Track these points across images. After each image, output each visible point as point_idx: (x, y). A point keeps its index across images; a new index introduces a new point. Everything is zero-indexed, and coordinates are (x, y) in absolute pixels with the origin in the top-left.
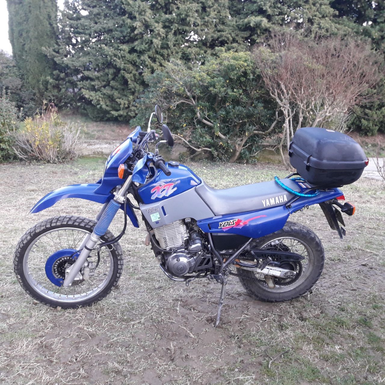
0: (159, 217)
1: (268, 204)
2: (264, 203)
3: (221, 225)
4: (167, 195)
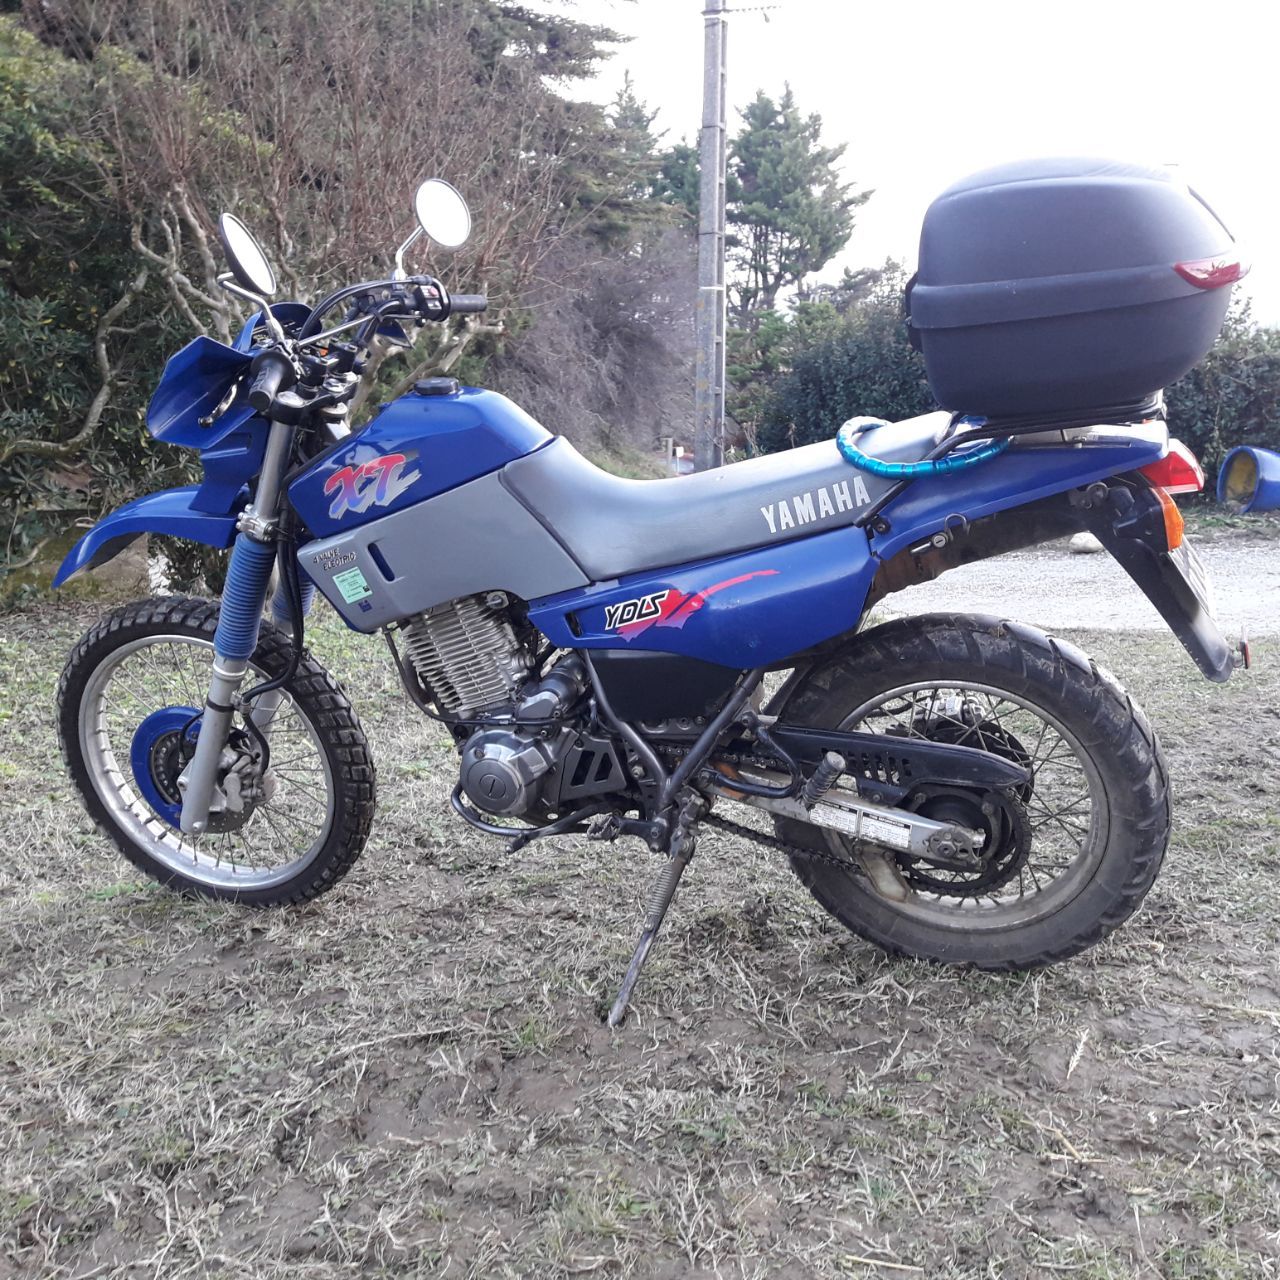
0: (365, 584)
1: (786, 520)
2: (769, 517)
3: (611, 616)
4: (385, 502)
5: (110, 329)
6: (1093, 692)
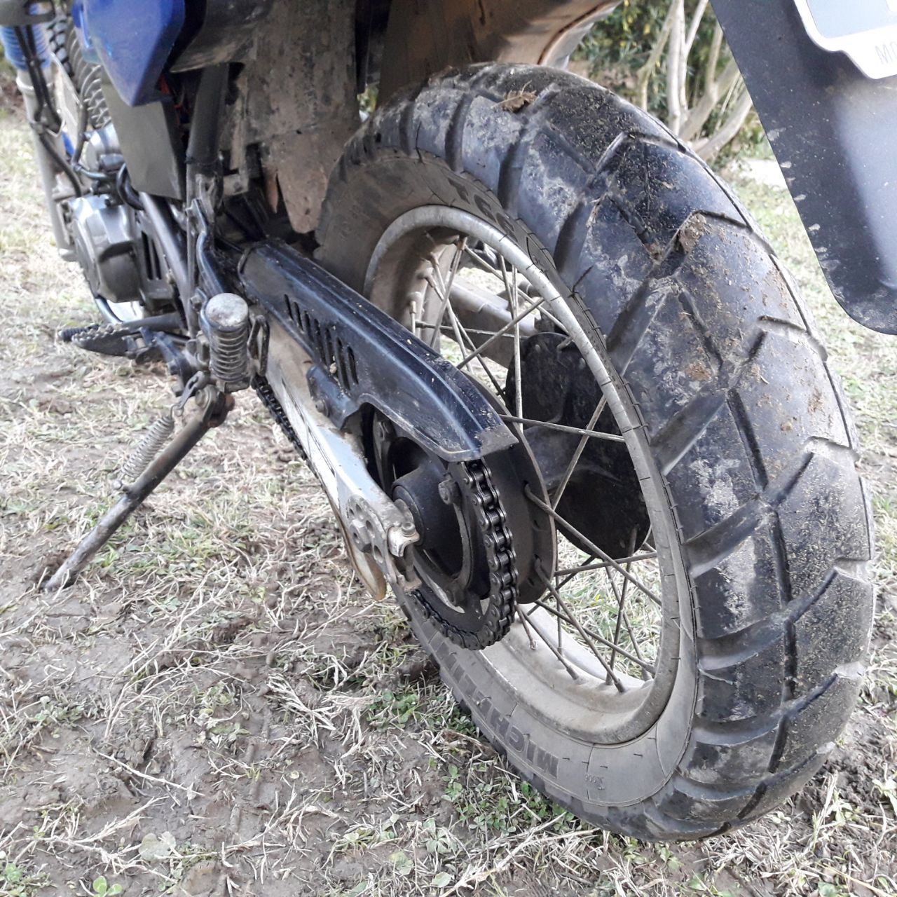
6: (642, 293)
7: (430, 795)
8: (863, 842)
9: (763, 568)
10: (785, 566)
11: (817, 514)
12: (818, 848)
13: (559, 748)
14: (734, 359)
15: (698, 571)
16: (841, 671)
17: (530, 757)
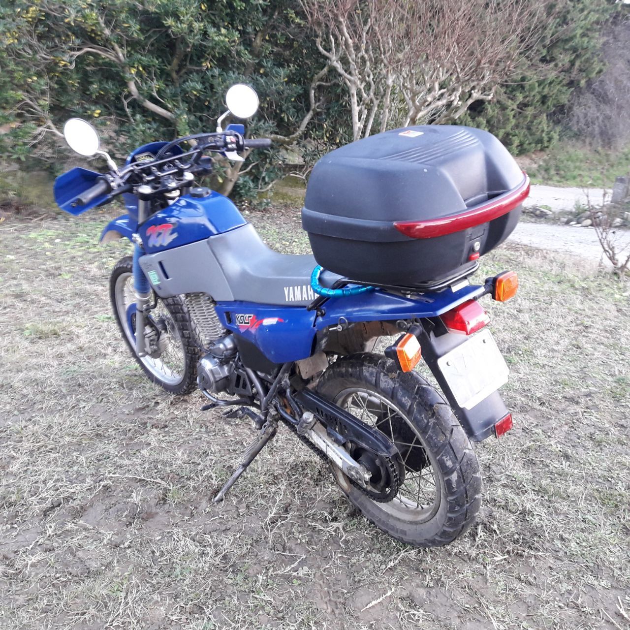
1: (291, 296)
2: (286, 293)
3: (237, 319)
4: (165, 245)
5: (318, 83)
6: (428, 422)
7: (370, 548)
8: (489, 542)
9: (459, 477)
10: (463, 476)
11: (468, 464)
12: (478, 546)
13: (406, 527)
14: (448, 435)
15: (446, 479)
16: (477, 496)
17: (397, 532)
